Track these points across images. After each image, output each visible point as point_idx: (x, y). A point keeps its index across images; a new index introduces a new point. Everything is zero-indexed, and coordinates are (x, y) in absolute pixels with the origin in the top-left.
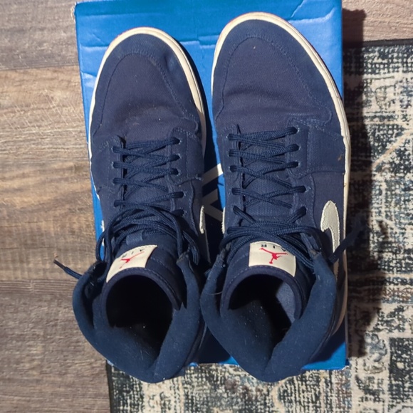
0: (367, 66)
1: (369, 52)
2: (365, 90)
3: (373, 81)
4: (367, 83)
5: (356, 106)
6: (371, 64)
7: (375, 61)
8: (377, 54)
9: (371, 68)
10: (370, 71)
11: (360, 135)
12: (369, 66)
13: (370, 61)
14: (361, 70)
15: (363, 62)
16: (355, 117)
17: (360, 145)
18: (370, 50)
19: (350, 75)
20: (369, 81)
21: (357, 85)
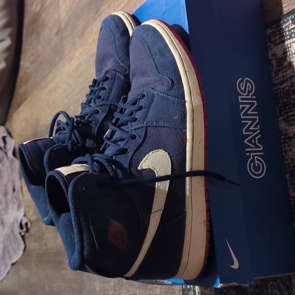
0: (286, 34)
1: (286, 23)
2: (288, 54)
3: (292, 44)
4: (288, 48)
5: (284, 70)
6: (289, 31)
7: (291, 27)
8: (290, 22)
9: (289, 34)
10: (288, 37)
11: (291, 92)
12: (287, 33)
13: (287, 29)
14: (283, 39)
15: (283, 32)
16: (285, 78)
17: (292, 101)
18: (285, 21)
19: (277, 46)
20: (289, 46)
21: (283, 52)
